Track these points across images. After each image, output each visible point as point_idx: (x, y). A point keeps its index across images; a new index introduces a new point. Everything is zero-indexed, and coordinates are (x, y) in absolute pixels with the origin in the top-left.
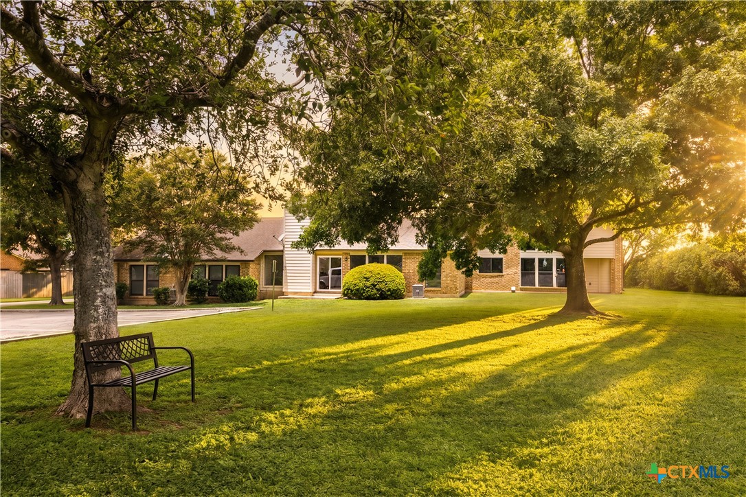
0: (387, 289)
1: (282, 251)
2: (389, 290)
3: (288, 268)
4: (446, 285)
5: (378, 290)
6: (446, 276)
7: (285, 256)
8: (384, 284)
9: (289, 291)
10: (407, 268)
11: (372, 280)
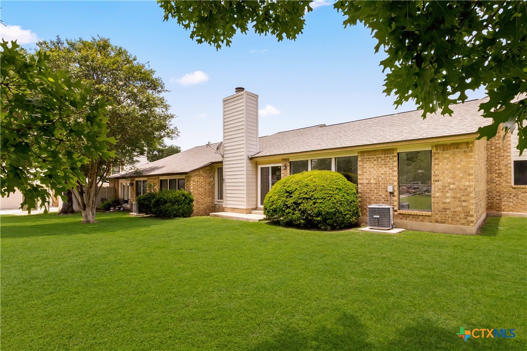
0: (316, 210)
1: (221, 162)
2: (319, 214)
3: (227, 181)
4: (442, 206)
5: (303, 212)
6: (443, 190)
7: (224, 167)
8: (311, 202)
9: (228, 206)
10: (366, 176)
11: (295, 195)
